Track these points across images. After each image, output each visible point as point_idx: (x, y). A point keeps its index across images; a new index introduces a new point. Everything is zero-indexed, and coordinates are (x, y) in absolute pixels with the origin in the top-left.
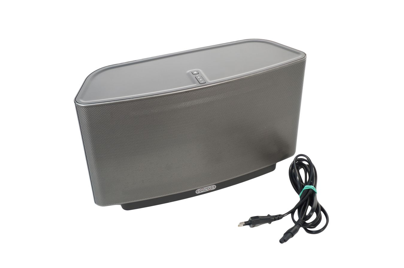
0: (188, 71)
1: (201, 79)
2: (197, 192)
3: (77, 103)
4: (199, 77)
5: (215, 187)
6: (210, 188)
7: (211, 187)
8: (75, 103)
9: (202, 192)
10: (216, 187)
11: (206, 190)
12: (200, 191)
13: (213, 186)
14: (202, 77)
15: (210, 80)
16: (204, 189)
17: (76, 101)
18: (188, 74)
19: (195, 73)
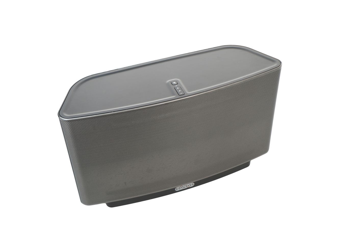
0: (168, 81)
1: (180, 91)
2: (177, 189)
3: (60, 117)
4: (178, 88)
5: (193, 184)
6: (188, 186)
7: (190, 184)
8: (59, 117)
9: (181, 189)
10: (195, 184)
11: (185, 187)
12: (179, 188)
13: (192, 183)
14: (181, 88)
15: (189, 91)
16: (183, 187)
17: (59, 115)
18: (168, 84)
19: (175, 83)
